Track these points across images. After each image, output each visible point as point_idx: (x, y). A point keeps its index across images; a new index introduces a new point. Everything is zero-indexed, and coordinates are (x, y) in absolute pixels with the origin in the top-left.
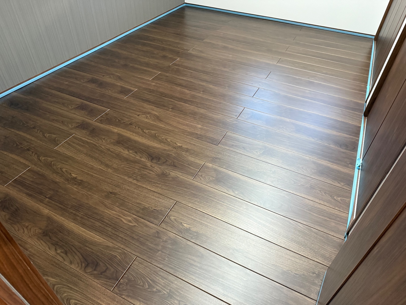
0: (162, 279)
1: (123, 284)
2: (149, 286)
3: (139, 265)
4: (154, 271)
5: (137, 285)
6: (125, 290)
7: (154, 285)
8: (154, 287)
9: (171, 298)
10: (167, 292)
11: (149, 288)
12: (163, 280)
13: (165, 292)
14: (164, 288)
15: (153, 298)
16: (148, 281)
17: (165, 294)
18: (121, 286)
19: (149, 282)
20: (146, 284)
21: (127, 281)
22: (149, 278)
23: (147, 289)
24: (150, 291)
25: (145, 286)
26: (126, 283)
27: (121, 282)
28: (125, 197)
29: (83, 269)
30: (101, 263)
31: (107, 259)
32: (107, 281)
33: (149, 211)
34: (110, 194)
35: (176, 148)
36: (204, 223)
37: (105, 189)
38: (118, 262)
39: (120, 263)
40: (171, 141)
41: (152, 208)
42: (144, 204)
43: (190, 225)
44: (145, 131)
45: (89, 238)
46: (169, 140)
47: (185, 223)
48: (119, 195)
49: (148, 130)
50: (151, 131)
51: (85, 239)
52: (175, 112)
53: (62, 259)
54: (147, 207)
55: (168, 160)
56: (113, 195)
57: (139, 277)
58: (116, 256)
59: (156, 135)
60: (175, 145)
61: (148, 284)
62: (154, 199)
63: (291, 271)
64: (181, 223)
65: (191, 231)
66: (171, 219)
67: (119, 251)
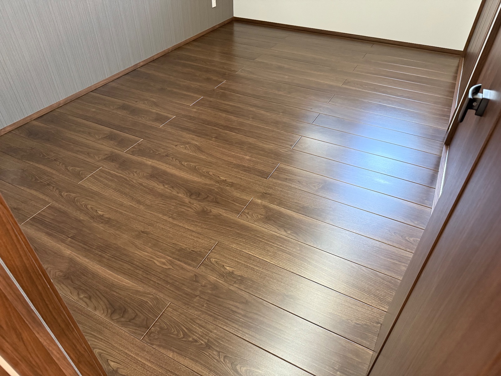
0: (199, 328)
1: (154, 333)
2: (184, 335)
3: (173, 311)
4: (191, 319)
5: (171, 334)
6: (156, 339)
7: (189, 334)
8: (190, 337)
9: (209, 349)
10: (205, 342)
11: (184, 338)
12: (201, 329)
13: (203, 342)
14: (201, 338)
15: (188, 348)
16: (183, 329)
17: (202, 344)
18: (152, 335)
19: (184, 331)
20: (181, 332)
21: (159, 329)
22: (184, 326)
23: (182, 338)
24: (185, 341)
25: (179, 335)
26: (158, 332)
27: (152, 331)
28: (158, 237)
29: (109, 316)
30: (129, 309)
31: (137, 305)
32: (136, 330)
33: (186, 253)
34: (142, 234)
35: (219, 183)
36: (249, 266)
37: (137, 228)
38: (149, 308)
39: (151, 309)
40: (214, 174)
41: (189, 249)
42: (180, 245)
43: (233, 268)
44: (183, 163)
45: (116, 282)
46: (211, 173)
47: (227, 266)
48: (152, 234)
49: (186, 162)
50: (190, 163)
51: (111, 283)
52: (220, 142)
53: (85, 304)
54: (184, 248)
55: (209, 195)
56: (146, 235)
57: (173, 325)
58: (147, 302)
59: (196, 167)
60: (219, 179)
61: (183, 333)
62: (192, 239)
63: (351, 320)
64: (223, 265)
65: (235, 274)
66: (211, 262)
67: (151, 296)
